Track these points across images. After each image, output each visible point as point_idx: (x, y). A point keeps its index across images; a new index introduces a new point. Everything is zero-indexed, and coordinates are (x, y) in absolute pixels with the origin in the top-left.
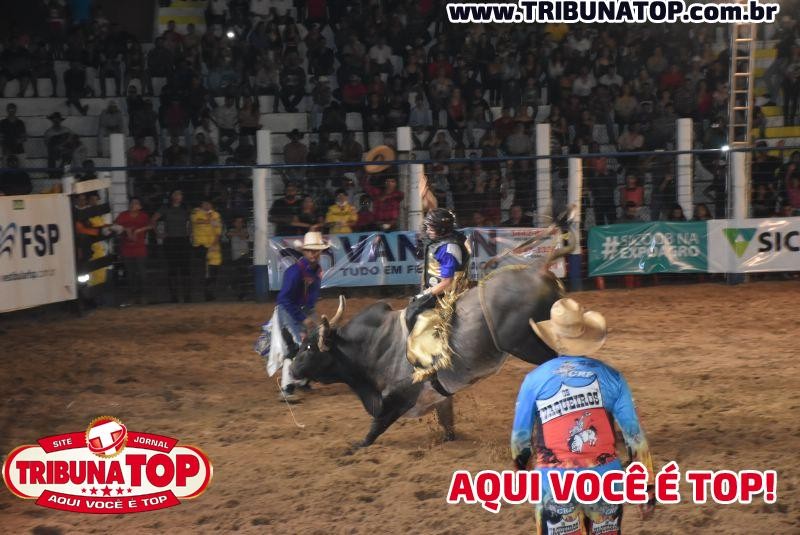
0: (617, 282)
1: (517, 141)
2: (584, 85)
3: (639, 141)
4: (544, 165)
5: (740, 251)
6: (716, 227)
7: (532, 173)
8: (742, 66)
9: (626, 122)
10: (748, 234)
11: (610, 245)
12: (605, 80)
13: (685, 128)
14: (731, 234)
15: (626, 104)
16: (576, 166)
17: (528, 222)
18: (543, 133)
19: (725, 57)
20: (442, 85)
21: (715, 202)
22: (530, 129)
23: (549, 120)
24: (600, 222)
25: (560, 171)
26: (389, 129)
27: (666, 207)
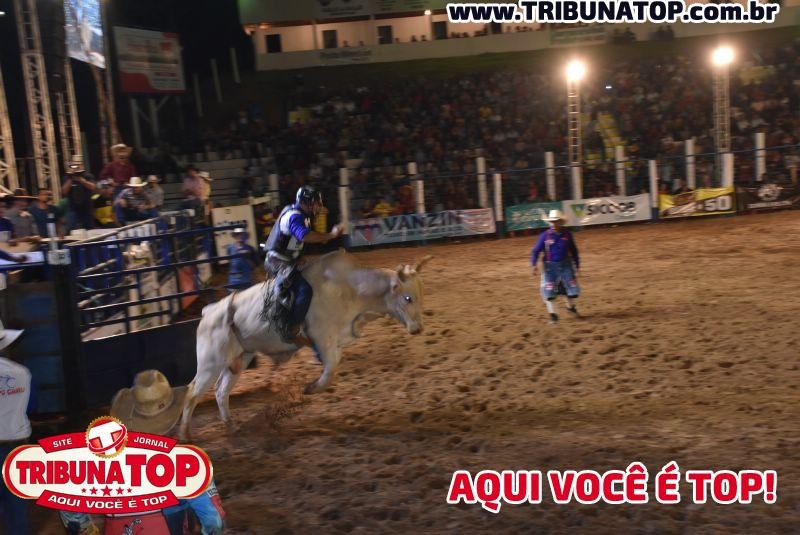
0: (520, 233)
1: (468, 168)
2: (499, 138)
3: (525, 164)
4: (482, 178)
5: (578, 215)
6: (567, 204)
7: (476, 182)
8: (574, 126)
9: (519, 155)
10: (582, 206)
11: (516, 214)
12: (510, 135)
13: (549, 157)
14: (574, 207)
15: (520, 146)
16: (498, 177)
17: (477, 206)
18: (481, 163)
19: (565, 122)
20: (430, 142)
21: (565, 192)
22: (473, 161)
23: (483, 155)
24: (509, 205)
25: (490, 181)
26: (404, 164)
27: (542, 197)
